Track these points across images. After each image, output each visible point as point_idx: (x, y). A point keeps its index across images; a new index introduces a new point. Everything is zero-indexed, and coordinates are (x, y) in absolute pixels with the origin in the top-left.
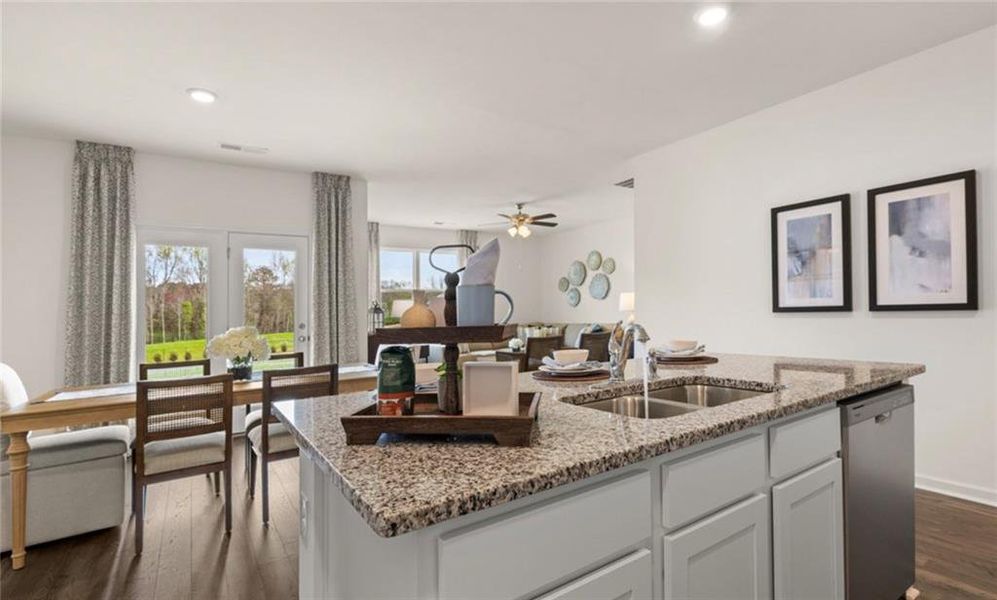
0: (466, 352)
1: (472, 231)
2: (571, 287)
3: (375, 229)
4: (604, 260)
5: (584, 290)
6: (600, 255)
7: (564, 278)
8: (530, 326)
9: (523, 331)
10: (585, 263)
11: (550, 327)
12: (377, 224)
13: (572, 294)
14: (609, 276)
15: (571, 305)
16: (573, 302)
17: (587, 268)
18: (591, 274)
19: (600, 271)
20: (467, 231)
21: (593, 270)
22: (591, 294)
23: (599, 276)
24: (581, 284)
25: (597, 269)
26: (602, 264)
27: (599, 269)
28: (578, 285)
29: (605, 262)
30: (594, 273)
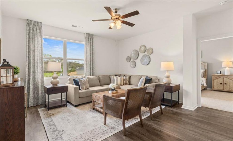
0: (88, 89)
1: (91, 35)
2: (132, 60)
3: (40, 26)
4: (147, 49)
5: (138, 61)
6: (145, 47)
7: (129, 57)
8: (115, 76)
9: (113, 78)
10: (138, 50)
11: (124, 76)
12: (41, 23)
13: (132, 63)
14: (150, 56)
15: (132, 67)
16: (132, 66)
17: (139, 53)
18: (141, 55)
19: (146, 53)
20: (89, 34)
21: (142, 53)
22: (141, 63)
23: (145, 55)
24: (136, 59)
25: (144, 53)
26: (146, 51)
27: (145, 53)
28: (135, 60)
29: (148, 50)
30: (143, 54)
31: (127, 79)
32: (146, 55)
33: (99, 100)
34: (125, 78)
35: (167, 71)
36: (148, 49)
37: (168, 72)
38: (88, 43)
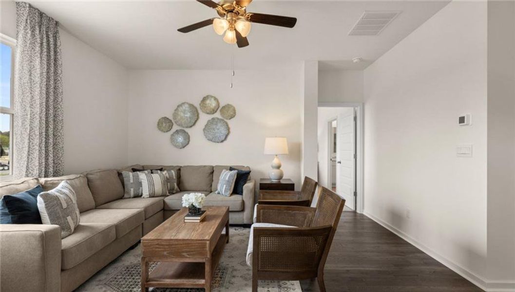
2: (176, 127)
4: (222, 105)
5: (196, 132)
6: (217, 100)
7: (166, 118)
10: (195, 105)
13: (176, 135)
14: (229, 121)
15: (178, 146)
16: (177, 144)
17: (200, 112)
18: (204, 119)
19: (218, 115)
21: (208, 113)
22: (206, 138)
23: (216, 120)
24: (191, 127)
25: (213, 113)
26: (217, 110)
27: (215, 114)
28: (187, 127)
29: (224, 107)
30: (210, 117)
31: (174, 178)
32: (218, 119)
33: (184, 254)
34: (169, 176)
35: (276, 155)
36: (224, 105)
37: (278, 156)
38: (38, 49)
